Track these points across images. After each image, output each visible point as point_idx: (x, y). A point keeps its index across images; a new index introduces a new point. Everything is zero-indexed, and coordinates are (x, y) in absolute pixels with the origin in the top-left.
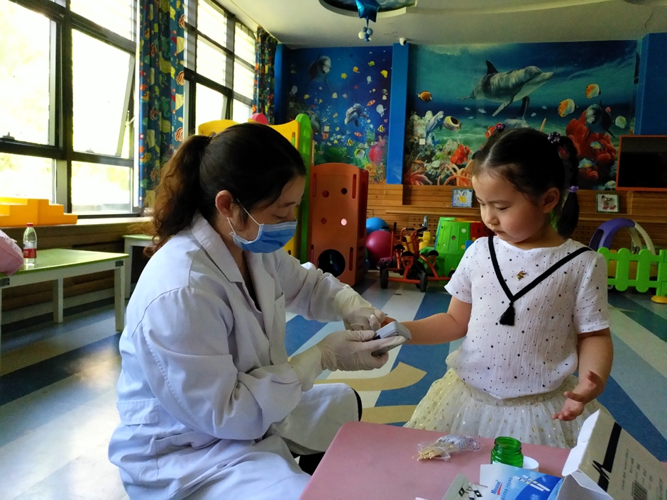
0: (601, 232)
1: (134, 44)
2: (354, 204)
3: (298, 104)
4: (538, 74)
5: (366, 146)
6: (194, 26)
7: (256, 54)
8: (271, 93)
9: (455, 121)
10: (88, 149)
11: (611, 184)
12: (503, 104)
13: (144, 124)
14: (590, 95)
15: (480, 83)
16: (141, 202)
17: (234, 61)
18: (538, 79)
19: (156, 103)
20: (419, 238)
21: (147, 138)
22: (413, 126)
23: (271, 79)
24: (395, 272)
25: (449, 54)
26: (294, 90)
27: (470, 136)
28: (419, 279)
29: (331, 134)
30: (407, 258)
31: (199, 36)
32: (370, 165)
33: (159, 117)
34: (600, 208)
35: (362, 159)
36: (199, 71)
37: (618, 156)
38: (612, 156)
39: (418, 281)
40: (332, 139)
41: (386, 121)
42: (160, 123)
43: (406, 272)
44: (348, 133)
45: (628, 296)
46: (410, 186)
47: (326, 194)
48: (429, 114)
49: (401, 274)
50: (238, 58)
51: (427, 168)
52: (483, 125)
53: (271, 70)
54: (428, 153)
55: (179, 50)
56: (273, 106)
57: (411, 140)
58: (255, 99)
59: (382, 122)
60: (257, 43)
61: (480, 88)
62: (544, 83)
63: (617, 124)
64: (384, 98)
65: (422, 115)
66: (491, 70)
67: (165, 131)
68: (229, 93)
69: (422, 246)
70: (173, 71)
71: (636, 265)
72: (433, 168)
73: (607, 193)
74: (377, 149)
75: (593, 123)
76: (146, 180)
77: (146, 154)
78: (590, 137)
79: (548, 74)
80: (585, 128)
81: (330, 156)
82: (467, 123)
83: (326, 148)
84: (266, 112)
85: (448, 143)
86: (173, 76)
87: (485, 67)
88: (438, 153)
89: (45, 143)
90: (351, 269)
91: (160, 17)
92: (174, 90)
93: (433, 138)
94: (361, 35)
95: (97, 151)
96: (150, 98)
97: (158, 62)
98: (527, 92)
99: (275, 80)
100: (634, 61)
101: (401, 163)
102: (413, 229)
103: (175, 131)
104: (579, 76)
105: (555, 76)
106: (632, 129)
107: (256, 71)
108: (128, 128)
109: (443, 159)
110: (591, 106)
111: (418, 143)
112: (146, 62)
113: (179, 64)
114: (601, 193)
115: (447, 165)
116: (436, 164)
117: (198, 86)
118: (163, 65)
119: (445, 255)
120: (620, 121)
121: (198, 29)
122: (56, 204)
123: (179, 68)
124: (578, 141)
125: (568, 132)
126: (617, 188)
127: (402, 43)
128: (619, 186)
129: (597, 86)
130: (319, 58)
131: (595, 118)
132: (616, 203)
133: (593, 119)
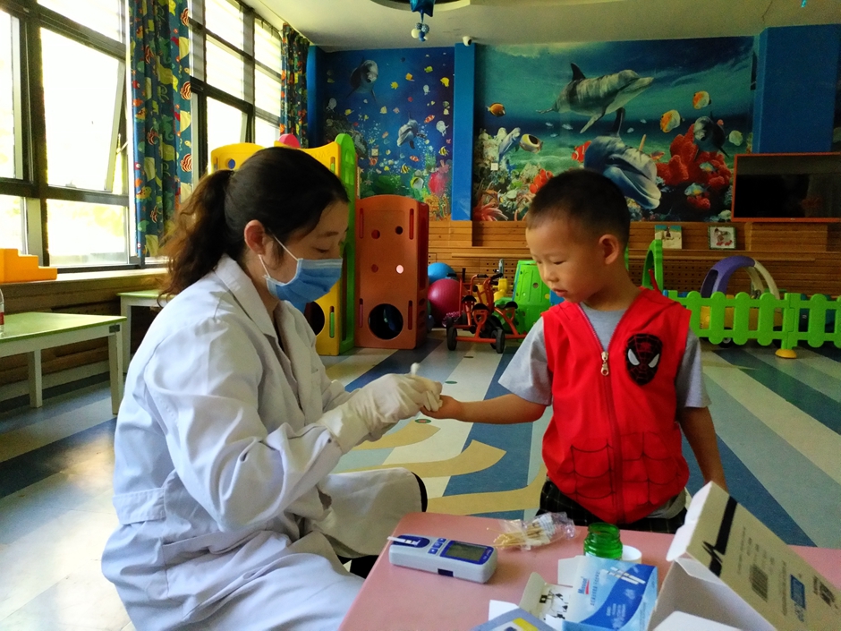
0: (715, 273)
1: (123, 47)
2: (412, 246)
3: (338, 121)
4: (634, 80)
5: (425, 173)
6: (201, 23)
7: (283, 58)
8: (303, 109)
9: (534, 140)
10: (68, 183)
11: (725, 214)
12: (594, 117)
13: (141, 150)
14: (698, 105)
15: (564, 92)
16: (139, 251)
17: (254, 68)
18: (636, 85)
19: (155, 123)
20: (494, 286)
21: (145, 167)
22: (482, 147)
23: (303, 90)
24: (465, 329)
25: (525, 56)
26: (333, 104)
27: (553, 158)
28: (494, 337)
29: (380, 158)
30: (479, 312)
31: (208, 37)
32: (430, 197)
33: (159, 140)
34: (714, 244)
35: (421, 190)
36: (209, 82)
37: (733, 180)
38: (726, 179)
39: (494, 340)
40: (382, 165)
41: (448, 141)
42: (161, 148)
43: (478, 330)
44: (402, 157)
45: (748, 350)
46: (481, 223)
47: (377, 235)
48: (502, 132)
49: (473, 332)
50: (259, 64)
51: (502, 200)
52: (569, 144)
53: (303, 78)
54: (502, 181)
55: (183, 54)
56: (306, 125)
57: (481, 165)
58: (283, 117)
59: (445, 144)
60: (283, 45)
61: (564, 98)
62: (642, 91)
63: (731, 140)
64: (446, 112)
65: (493, 133)
66: (578, 76)
67: (168, 159)
68: (249, 109)
69: (497, 297)
70: (175, 82)
71: (757, 313)
72: (508, 199)
73: (721, 226)
74: (438, 177)
75: (703, 139)
76: (145, 222)
77: (144, 188)
78: (700, 157)
79: (647, 80)
80: (694, 145)
81: (380, 186)
82: (548, 142)
83: (375, 176)
84: (297, 132)
85: (526, 168)
86: (175, 88)
87: (570, 72)
88: (514, 181)
89: (11, 176)
90: (410, 328)
91: (156, 11)
92: (178, 106)
93: (508, 162)
94: (415, 34)
95: (80, 185)
96: (147, 116)
97: (156, 70)
98: (621, 102)
99: (306, 91)
100: (750, 62)
101: (469, 194)
102: (486, 276)
103: (181, 158)
104: (685, 82)
105: (656, 81)
106: (750, 146)
107: (283, 80)
108: (119, 157)
109: (520, 187)
110: (700, 119)
111: (489, 169)
112: (139, 69)
113: (183, 73)
114: (714, 226)
115: (525, 196)
116: (512, 194)
117: (209, 99)
118: (162, 73)
119: (526, 307)
120: (734, 137)
121: (207, 27)
122: (27, 255)
123: (184, 78)
124: (685, 162)
125: (673, 152)
126: (733, 219)
127: (466, 43)
128: (735, 216)
129: (706, 94)
130: (362, 63)
131: (705, 134)
132: (732, 238)
133: (702, 134)
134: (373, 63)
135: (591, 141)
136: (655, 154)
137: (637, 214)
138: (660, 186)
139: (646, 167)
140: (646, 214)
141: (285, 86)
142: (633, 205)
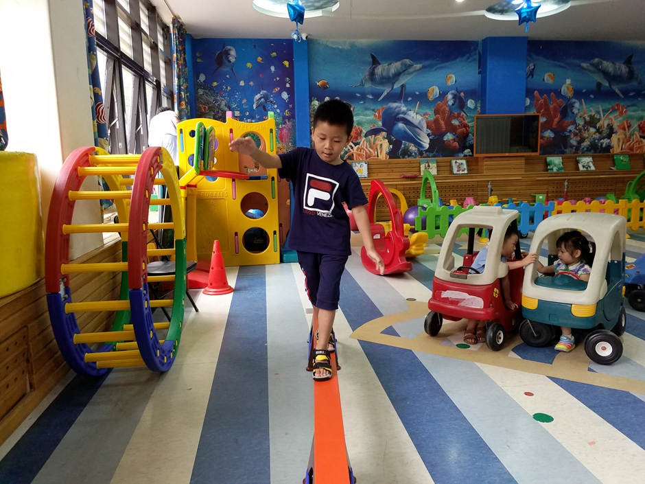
3: (207, 91)
4: (411, 66)
8: (185, 83)
11: (467, 152)
12: (387, 90)
14: (449, 83)
15: (367, 73)
18: (411, 70)
27: (361, 118)
32: (280, 145)
34: (455, 171)
38: (467, 130)
41: (291, 106)
44: (258, 117)
52: (372, 108)
61: (367, 77)
62: (416, 73)
63: (468, 106)
64: (288, 85)
66: (375, 62)
73: (458, 159)
74: (285, 131)
75: (453, 105)
78: (451, 116)
79: (418, 66)
82: (358, 106)
98: (403, 80)
100: (477, 57)
101: (309, 143)
104: (441, 68)
105: (424, 67)
106: (479, 110)
110: (451, 92)
120: (470, 103)
124: (443, 120)
125: (436, 112)
126: (475, 155)
127: (304, 38)
128: (476, 153)
129: (453, 76)
130: (224, 48)
131: (454, 101)
132: (465, 167)
133: (452, 101)
134: (232, 48)
135: (385, 106)
136: (425, 114)
137: (415, 154)
138: (429, 135)
139: (420, 122)
140: (421, 153)
141: (176, 66)
142: (413, 148)
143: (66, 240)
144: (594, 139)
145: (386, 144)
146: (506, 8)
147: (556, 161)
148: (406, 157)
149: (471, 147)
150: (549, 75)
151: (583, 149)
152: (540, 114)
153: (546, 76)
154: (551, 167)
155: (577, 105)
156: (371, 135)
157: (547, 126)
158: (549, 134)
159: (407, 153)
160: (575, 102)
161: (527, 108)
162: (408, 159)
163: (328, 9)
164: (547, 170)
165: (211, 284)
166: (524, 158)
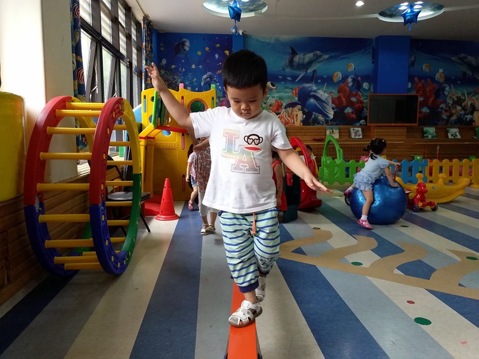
3: (167, 72)
4: (320, 56)
9: (273, 85)
11: (362, 122)
12: (302, 74)
14: (350, 70)
15: (287, 61)
18: (321, 59)
25: (268, 41)
37: (367, 105)
52: (291, 87)
60: (144, 28)
61: (287, 64)
62: (324, 62)
63: (364, 87)
66: (294, 53)
74: (224, 103)
75: (352, 86)
78: (351, 95)
79: (327, 56)
80: (348, 89)
82: (280, 86)
85: (269, 99)
98: (315, 67)
100: (371, 50)
104: (343, 58)
105: (330, 58)
106: (372, 90)
110: (350, 76)
120: (365, 85)
124: (344, 97)
125: (339, 92)
126: (368, 124)
127: (241, 34)
128: (369, 123)
129: (353, 65)
130: (181, 40)
132: (361, 133)
133: (352, 84)
134: (187, 40)
135: (301, 86)
136: (331, 93)
137: (323, 122)
138: (333, 108)
139: (327, 99)
140: (327, 122)
141: (144, 51)
142: (321, 118)
143: (43, 164)
144: (461, 115)
145: (300, 114)
146: (394, 13)
147: (431, 131)
148: (316, 124)
149: (365, 118)
150: (426, 66)
151: (452, 122)
152: (419, 95)
153: (424, 66)
154: (427, 135)
155: (447, 89)
156: (289, 107)
157: (424, 104)
158: (425, 110)
159: (316, 121)
160: (446, 87)
161: (409, 90)
162: (317, 126)
163: (259, 11)
164: (424, 137)
165: (162, 212)
166: (406, 128)
